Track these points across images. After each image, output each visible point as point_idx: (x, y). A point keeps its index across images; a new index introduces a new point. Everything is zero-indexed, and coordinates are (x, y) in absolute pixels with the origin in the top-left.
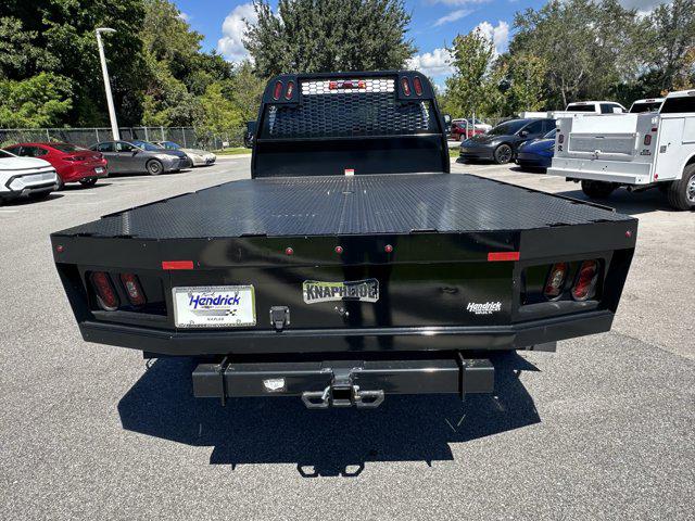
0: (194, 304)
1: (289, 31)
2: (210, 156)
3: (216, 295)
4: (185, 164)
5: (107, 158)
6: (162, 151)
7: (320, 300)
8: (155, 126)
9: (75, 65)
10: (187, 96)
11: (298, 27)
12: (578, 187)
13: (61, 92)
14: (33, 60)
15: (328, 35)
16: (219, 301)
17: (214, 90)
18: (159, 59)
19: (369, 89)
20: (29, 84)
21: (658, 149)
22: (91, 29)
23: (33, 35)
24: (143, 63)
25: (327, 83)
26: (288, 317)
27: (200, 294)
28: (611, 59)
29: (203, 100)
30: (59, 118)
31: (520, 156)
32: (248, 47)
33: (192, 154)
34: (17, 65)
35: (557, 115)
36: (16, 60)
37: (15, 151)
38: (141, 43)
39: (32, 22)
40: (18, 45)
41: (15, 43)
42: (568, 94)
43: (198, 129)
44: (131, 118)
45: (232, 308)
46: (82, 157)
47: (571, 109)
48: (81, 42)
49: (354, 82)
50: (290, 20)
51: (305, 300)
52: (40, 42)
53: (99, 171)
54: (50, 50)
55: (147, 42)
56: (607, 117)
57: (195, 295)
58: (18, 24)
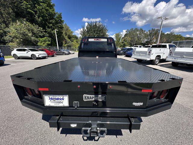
0: (50, 99)
1: (88, 31)
2: (74, 52)
3: (57, 97)
4: (69, 53)
5: (56, 52)
6: (66, 51)
7: (88, 100)
8: (65, 47)
9: (51, 36)
10: (70, 42)
11: (89, 31)
12: (136, 60)
13: (49, 40)
14: (44, 35)
15: (94, 32)
16: (58, 99)
17: (75, 41)
18: (66, 35)
19: (102, 41)
20: (44, 39)
21: (151, 54)
22: (54, 30)
23: (44, 30)
24: (63, 36)
25: (94, 39)
26: (79, 104)
27: (52, 97)
28: (141, 38)
29: (73, 43)
30: (49, 45)
31: (126, 54)
32: (81, 34)
33: (71, 52)
34: (41, 36)
35: (132, 48)
36: (41, 35)
37: (40, 50)
38: (63, 33)
39: (44, 28)
40: (42, 32)
41: (41, 32)
42: (133, 44)
43: (72, 47)
44: (61, 45)
45: (62, 101)
46: (52, 52)
47: (134, 46)
48: (53, 32)
49: (99, 39)
50: (88, 30)
51: (84, 100)
52: (45, 32)
53: (55, 54)
54: (47, 33)
55: (64, 33)
56: (140, 48)
57: (51, 97)
58: (42, 28)
